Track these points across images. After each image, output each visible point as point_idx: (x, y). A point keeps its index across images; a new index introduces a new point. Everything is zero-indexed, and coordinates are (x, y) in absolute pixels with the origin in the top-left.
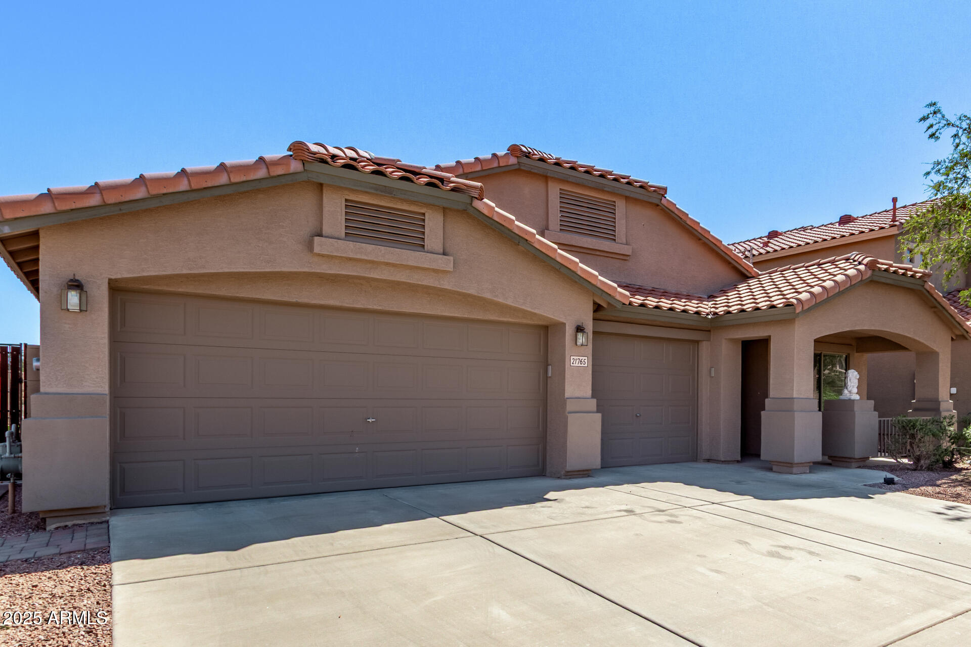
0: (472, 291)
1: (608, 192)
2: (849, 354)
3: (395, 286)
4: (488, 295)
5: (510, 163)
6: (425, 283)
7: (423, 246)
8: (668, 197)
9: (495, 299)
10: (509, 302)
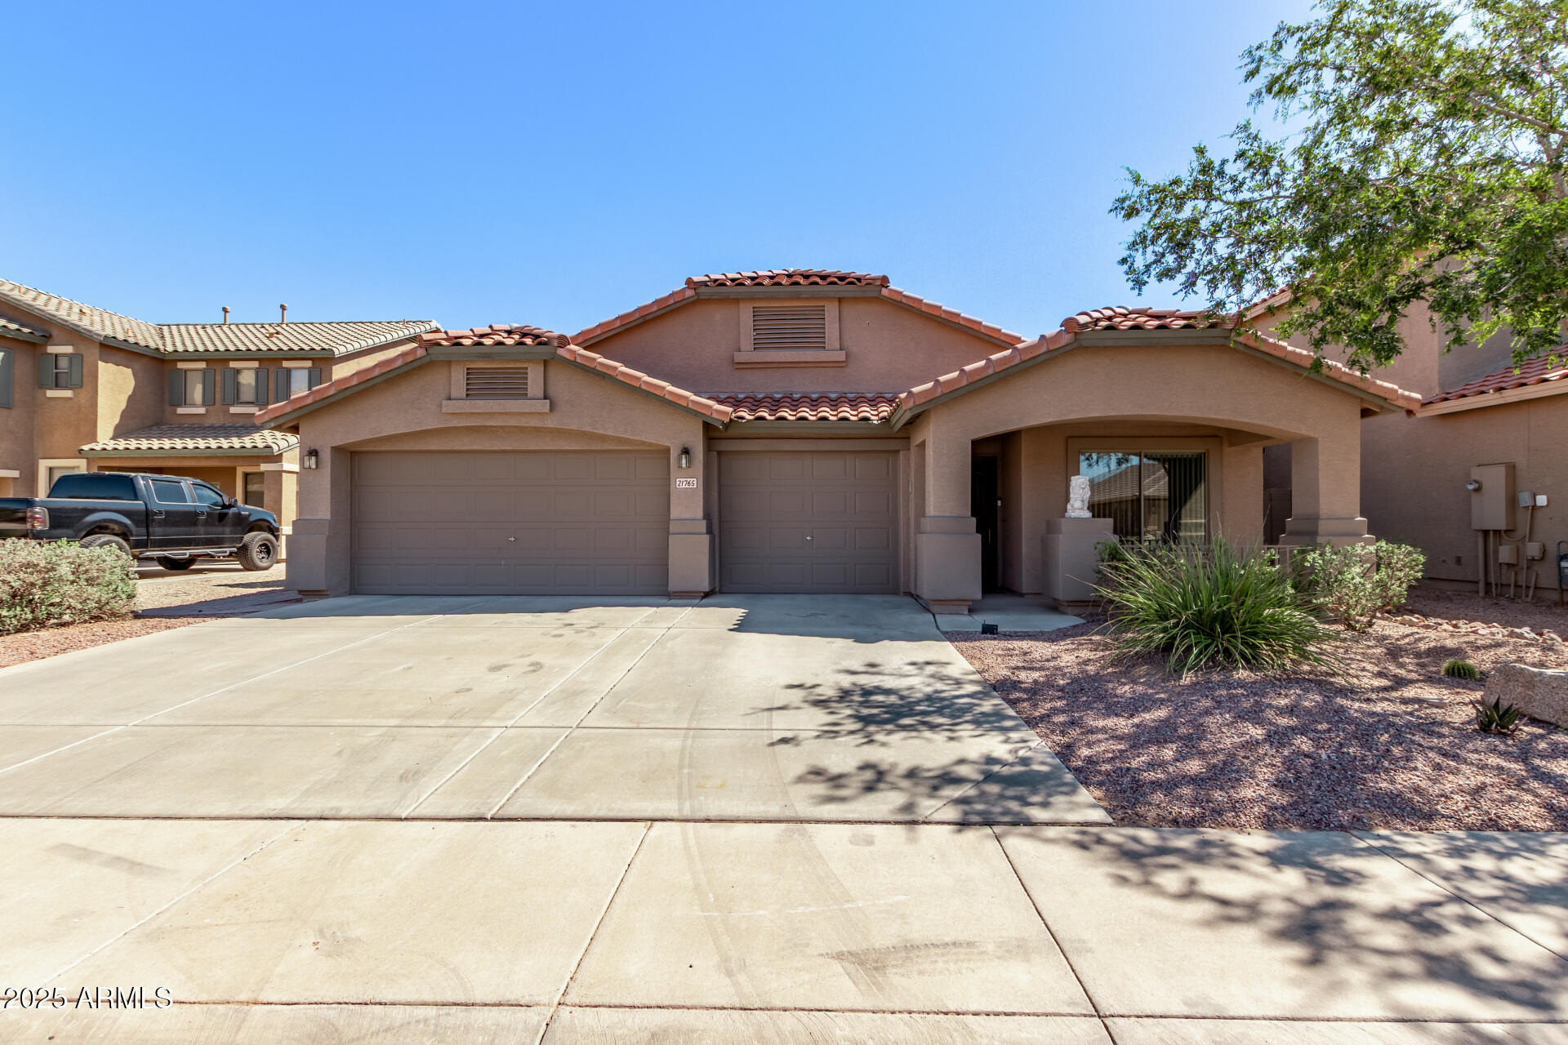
0: (574, 427)
1: (806, 298)
2: (1208, 450)
3: (522, 430)
4: (588, 429)
5: (686, 296)
6: (532, 424)
7: (526, 394)
8: (892, 286)
9: (595, 431)
10: (610, 433)
